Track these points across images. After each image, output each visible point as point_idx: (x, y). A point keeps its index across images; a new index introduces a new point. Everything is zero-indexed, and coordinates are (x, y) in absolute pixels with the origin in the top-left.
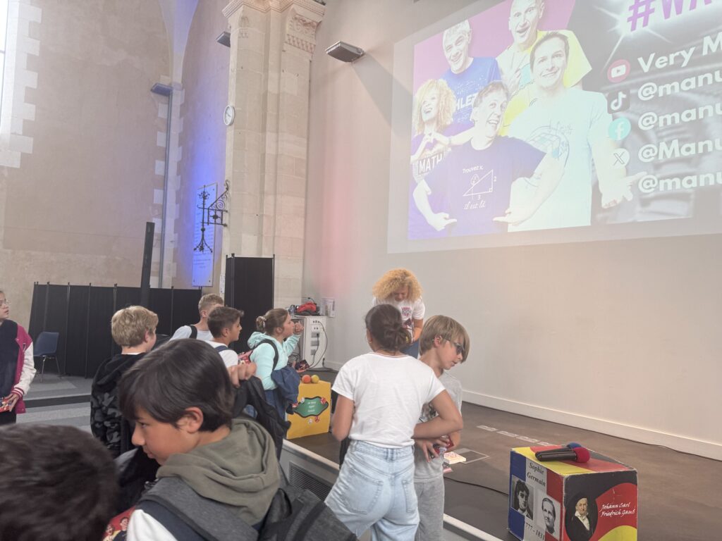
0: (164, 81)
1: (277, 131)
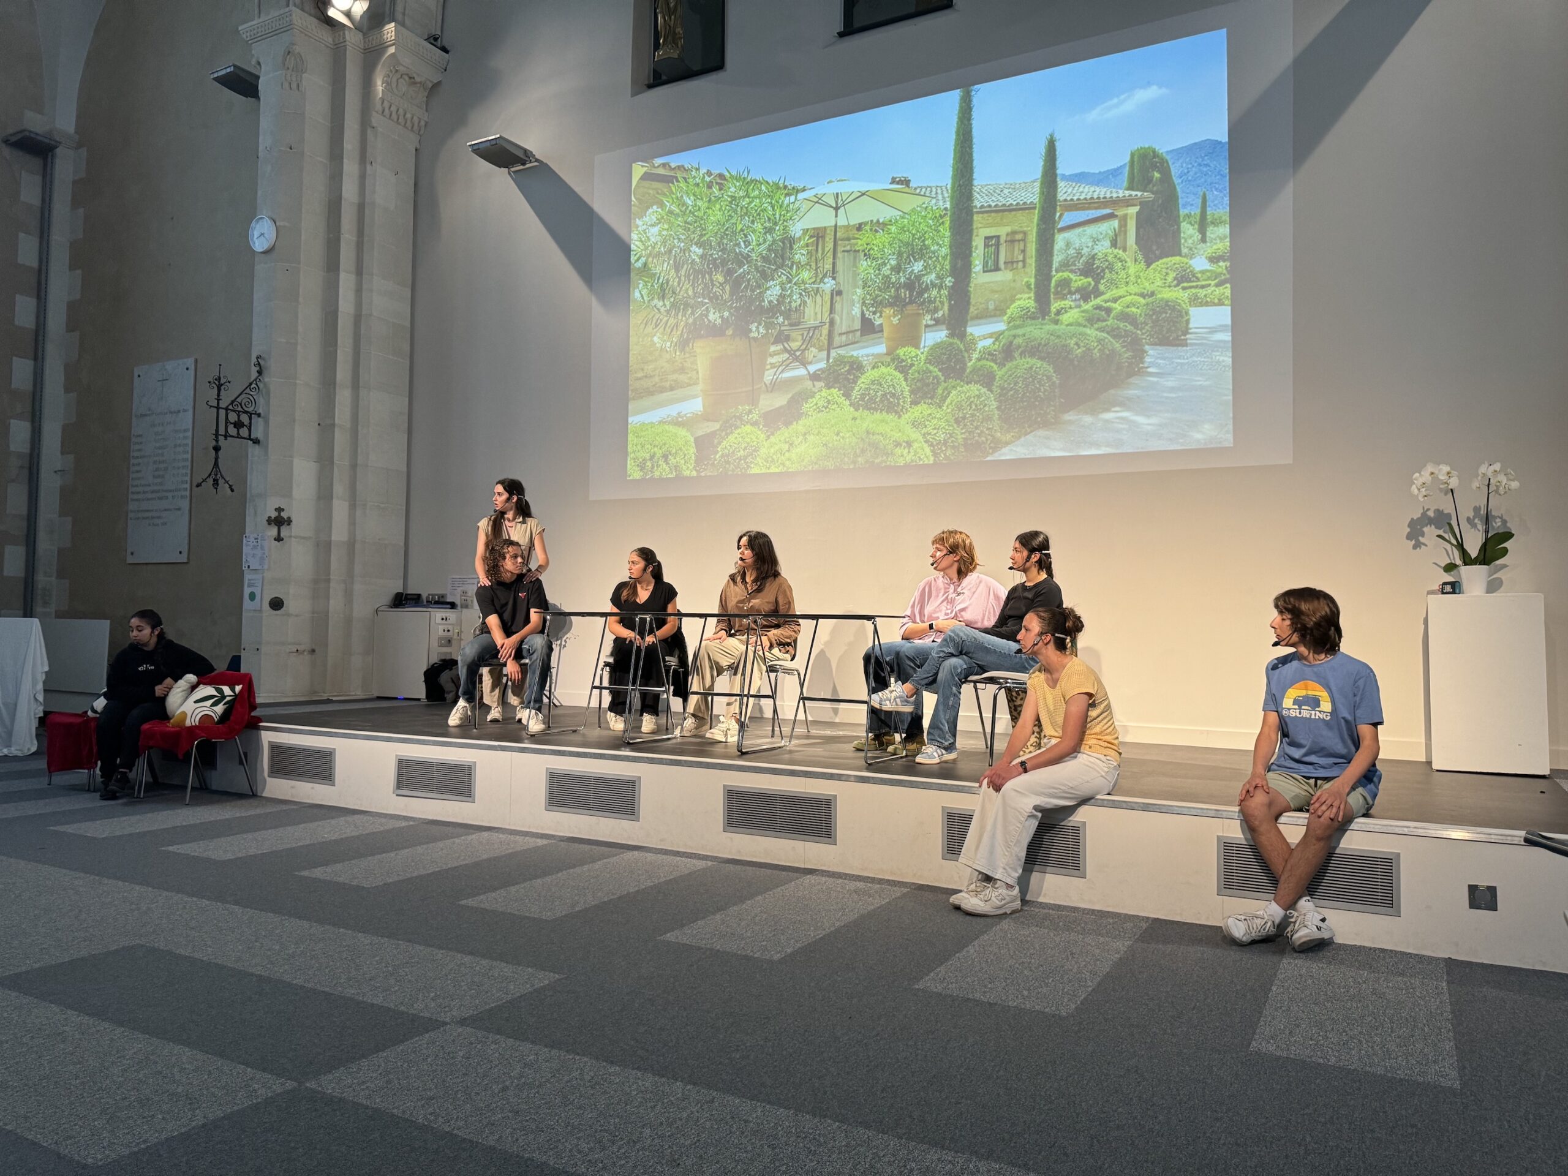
0: (36, 123)
1: (359, 272)
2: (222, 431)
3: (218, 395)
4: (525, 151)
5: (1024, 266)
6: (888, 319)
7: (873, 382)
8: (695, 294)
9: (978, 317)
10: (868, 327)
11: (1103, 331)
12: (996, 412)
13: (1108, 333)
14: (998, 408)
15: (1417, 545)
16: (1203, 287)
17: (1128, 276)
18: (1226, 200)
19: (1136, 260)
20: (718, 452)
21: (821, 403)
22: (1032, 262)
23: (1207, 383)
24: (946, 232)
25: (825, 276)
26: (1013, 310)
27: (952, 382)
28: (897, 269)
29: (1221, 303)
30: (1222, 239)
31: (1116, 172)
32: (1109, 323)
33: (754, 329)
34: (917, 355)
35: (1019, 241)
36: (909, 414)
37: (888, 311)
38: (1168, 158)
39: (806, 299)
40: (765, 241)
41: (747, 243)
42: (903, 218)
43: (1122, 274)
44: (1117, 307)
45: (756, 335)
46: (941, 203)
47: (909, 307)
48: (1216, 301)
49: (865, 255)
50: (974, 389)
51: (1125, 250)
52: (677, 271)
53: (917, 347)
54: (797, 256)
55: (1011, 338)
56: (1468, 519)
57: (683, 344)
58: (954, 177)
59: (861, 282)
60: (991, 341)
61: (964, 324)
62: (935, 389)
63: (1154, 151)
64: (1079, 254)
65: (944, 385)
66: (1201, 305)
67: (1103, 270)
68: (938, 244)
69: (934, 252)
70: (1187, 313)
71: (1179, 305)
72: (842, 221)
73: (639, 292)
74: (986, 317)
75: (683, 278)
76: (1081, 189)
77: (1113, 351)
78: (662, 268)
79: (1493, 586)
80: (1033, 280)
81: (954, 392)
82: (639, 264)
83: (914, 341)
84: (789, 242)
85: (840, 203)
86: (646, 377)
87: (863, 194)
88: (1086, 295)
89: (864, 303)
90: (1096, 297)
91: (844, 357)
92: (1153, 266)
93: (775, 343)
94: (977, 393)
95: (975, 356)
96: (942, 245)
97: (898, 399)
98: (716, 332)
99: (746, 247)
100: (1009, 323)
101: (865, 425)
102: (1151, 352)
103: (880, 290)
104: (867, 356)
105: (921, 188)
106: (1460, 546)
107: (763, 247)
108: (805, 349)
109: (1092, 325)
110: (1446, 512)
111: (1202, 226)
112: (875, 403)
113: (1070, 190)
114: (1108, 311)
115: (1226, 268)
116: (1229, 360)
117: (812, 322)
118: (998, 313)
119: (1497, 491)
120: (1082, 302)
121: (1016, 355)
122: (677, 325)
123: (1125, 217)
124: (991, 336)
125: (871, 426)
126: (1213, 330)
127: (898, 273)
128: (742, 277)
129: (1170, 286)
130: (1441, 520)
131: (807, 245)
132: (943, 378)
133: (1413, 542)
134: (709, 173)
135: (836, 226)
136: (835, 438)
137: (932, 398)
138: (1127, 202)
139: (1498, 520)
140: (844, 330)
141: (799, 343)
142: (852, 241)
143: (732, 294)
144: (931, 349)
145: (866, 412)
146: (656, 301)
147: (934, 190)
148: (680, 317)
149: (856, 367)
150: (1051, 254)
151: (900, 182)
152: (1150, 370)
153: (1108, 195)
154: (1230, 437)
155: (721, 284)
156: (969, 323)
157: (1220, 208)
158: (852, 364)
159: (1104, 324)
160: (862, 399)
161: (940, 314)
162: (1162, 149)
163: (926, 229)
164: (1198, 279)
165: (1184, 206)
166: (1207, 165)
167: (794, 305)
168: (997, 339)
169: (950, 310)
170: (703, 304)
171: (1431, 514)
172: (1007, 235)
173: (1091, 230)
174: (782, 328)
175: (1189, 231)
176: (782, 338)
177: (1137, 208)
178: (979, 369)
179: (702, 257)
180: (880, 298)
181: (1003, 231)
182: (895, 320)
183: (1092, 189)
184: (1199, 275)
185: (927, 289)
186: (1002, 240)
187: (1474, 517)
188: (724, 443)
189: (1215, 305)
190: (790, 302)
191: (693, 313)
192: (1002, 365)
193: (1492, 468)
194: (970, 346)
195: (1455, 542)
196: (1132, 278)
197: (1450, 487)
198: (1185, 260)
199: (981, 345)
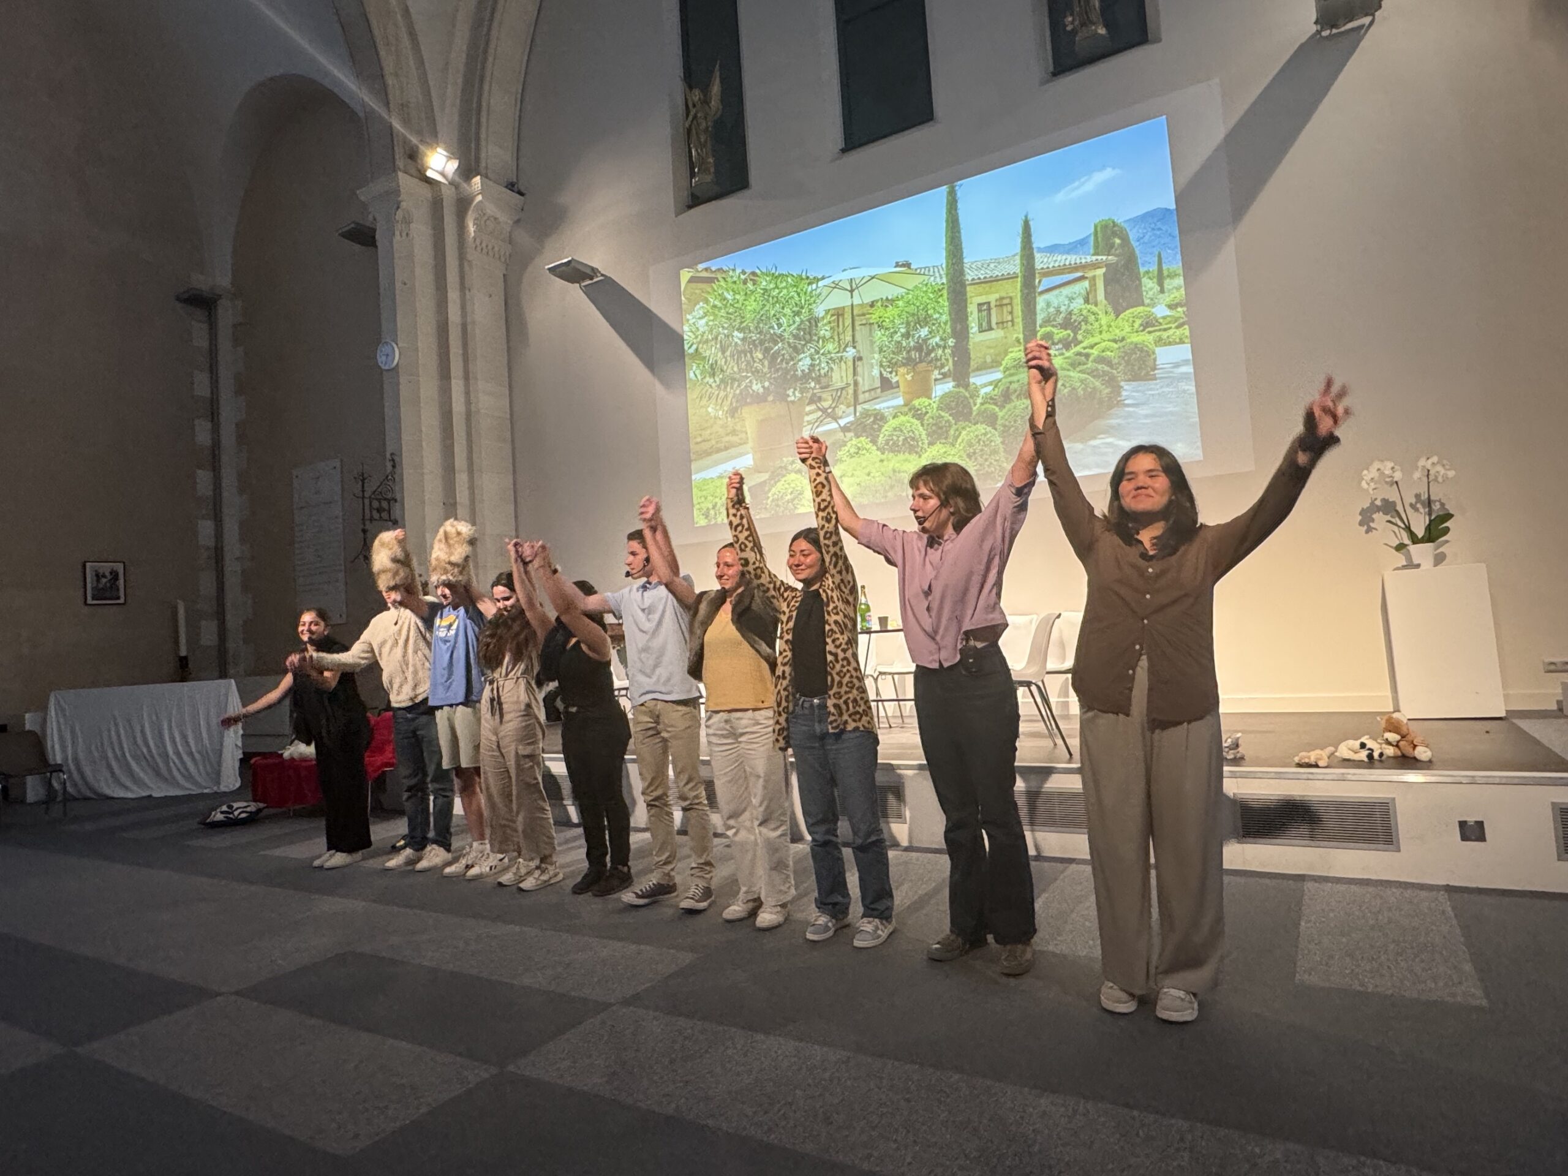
0: (201, 282)
1: (467, 377)
2: (368, 516)
3: (363, 486)
4: (593, 269)
5: (1013, 325)
6: (902, 376)
7: (895, 429)
8: (739, 370)
9: (978, 369)
10: (886, 385)
11: (1084, 373)
12: (1001, 446)
13: (1088, 374)
14: (1003, 443)
15: (1369, 530)
16: (1165, 330)
17: (1101, 326)
18: (1179, 257)
19: (1106, 313)
20: (768, 498)
21: (853, 450)
22: (1019, 320)
23: (1176, 409)
24: (944, 302)
25: (846, 346)
26: (1007, 361)
27: (961, 424)
28: (907, 335)
29: (1181, 342)
30: (1178, 289)
31: (1082, 242)
32: (1089, 366)
33: (791, 394)
34: (930, 404)
35: (1006, 305)
36: (927, 453)
37: (902, 370)
38: (1125, 226)
39: (832, 365)
40: (794, 322)
41: (780, 325)
42: (908, 294)
43: (1096, 325)
44: (1095, 352)
45: (792, 398)
46: (938, 279)
47: (919, 365)
48: (1178, 340)
49: (879, 326)
50: (981, 428)
51: (1096, 305)
52: (723, 352)
53: (930, 398)
54: (822, 332)
55: (1008, 385)
56: (1411, 505)
57: (733, 412)
58: (947, 258)
59: (877, 349)
60: (991, 388)
61: (967, 375)
62: (947, 432)
63: (1114, 222)
64: (1058, 312)
65: (954, 427)
66: (1165, 344)
67: (1080, 323)
68: (939, 313)
69: (936, 319)
70: (1154, 353)
71: (1147, 346)
72: (857, 301)
73: (693, 372)
74: (985, 368)
75: (729, 358)
76: (1055, 258)
77: (1094, 388)
78: (711, 352)
79: (1439, 559)
80: (1021, 336)
81: (964, 433)
82: (691, 351)
83: (927, 393)
84: (814, 321)
85: (854, 286)
86: (704, 441)
87: (873, 278)
88: (1067, 346)
89: (881, 366)
90: (1075, 346)
91: (868, 410)
92: (1122, 316)
93: (809, 404)
94: (983, 431)
95: (979, 401)
96: (943, 313)
97: (917, 442)
98: (760, 399)
99: (779, 328)
100: (1005, 372)
101: (891, 465)
102: (1125, 387)
103: (894, 353)
104: (888, 408)
105: (921, 269)
106: (1408, 529)
107: (793, 327)
108: (836, 407)
109: (1074, 369)
110: (1391, 500)
111: (1160, 280)
112: (898, 446)
113: (1046, 260)
114: (1087, 356)
115: (1184, 312)
116: (1193, 389)
117: (840, 385)
118: (995, 364)
119: (1436, 480)
120: (1064, 351)
121: (1013, 397)
122: (726, 396)
123: (1094, 277)
124: (990, 383)
125: (897, 465)
126: (1177, 365)
127: (908, 339)
128: (778, 352)
129: (1137, 332)
130: (1388, 507)
131: (830, 322)
132: (953, 422)
133: (1366, 527)
134: (744, 273)
135: (852, 305)
136: (867, 478)
137: (946, 438)
138: (1095, 266)
139: (1437, 504)
140: (867, 388)
141: (830, 402)
142: (868, 316)
143: (770, 368)
144: (941, 398)
145: (891, 454)
146: (707, 379)
147: (932, 270)
148: (728, 389)
149: (880, 418)
150: (1035, 314)
151: (903, 265)
152: (1126, 402)
153: (1078, 261)
154: (1200, 452)
155: (761, 360)
156: (971, 375)
157: (1175, 264)
158: (875, 416)
159: (1085, 366)
160: (887, 444)
161: (946, 369)
162: (1119, 221)
163: (928, 301)
164: (1161, 324)
165: (1143, 265)
166: (1159, 229)
167: (822, 372)
168: (996, 386)
169: (955, 363)
170: (747, 377)
171: (1378, 503)
172: (996, 301)
173: (1067, 291)
174: (815, 391)
175: (1149, 285)
176: (815, 399)
177: (1104, 270)
178: (984, 412)
179: (743, 339)
180: (894, 361)
181: (992, 298)
182: (909, 377)
183: (1064, 257)
184: (1161, 321)
185: (933, 349)
186: (993, 305)
187: (1416, 503)
188: (774, 490)
189: (1176, 343)
190: (819, 370)
191: (739, 386)
192: (1002, 407)
193: (1430, 461)
194: (974, 394)
195: (1403, 526)
196: (1105, 328)
197: (1395, 479)
198: (1148, 309)
199: (983, 391)
